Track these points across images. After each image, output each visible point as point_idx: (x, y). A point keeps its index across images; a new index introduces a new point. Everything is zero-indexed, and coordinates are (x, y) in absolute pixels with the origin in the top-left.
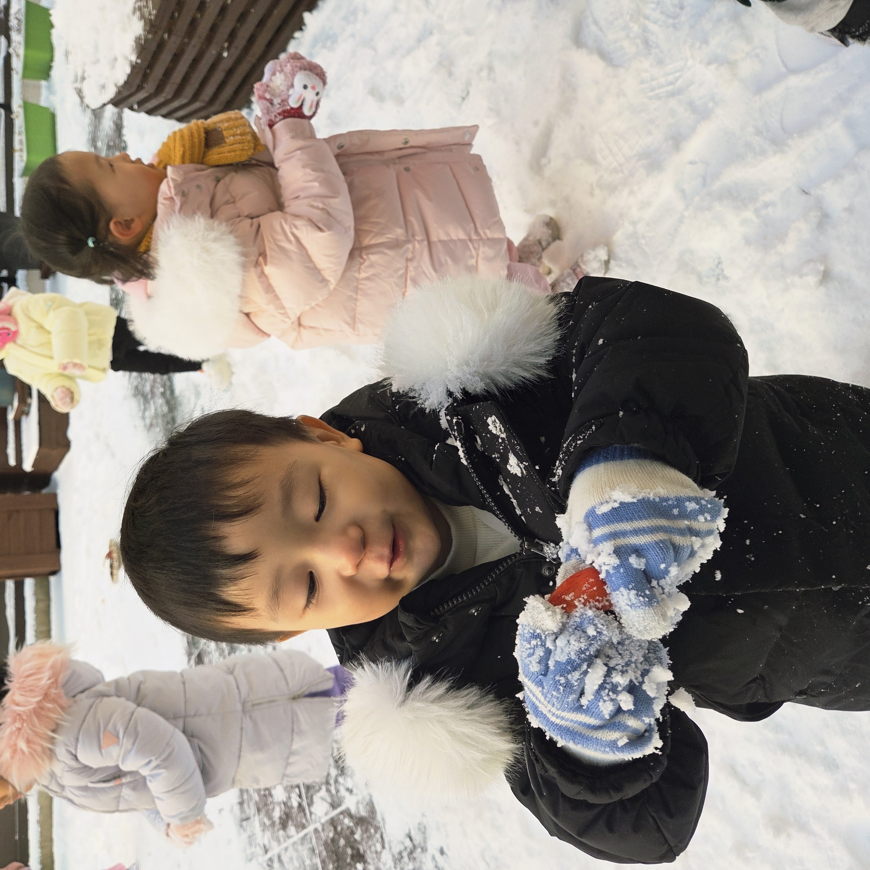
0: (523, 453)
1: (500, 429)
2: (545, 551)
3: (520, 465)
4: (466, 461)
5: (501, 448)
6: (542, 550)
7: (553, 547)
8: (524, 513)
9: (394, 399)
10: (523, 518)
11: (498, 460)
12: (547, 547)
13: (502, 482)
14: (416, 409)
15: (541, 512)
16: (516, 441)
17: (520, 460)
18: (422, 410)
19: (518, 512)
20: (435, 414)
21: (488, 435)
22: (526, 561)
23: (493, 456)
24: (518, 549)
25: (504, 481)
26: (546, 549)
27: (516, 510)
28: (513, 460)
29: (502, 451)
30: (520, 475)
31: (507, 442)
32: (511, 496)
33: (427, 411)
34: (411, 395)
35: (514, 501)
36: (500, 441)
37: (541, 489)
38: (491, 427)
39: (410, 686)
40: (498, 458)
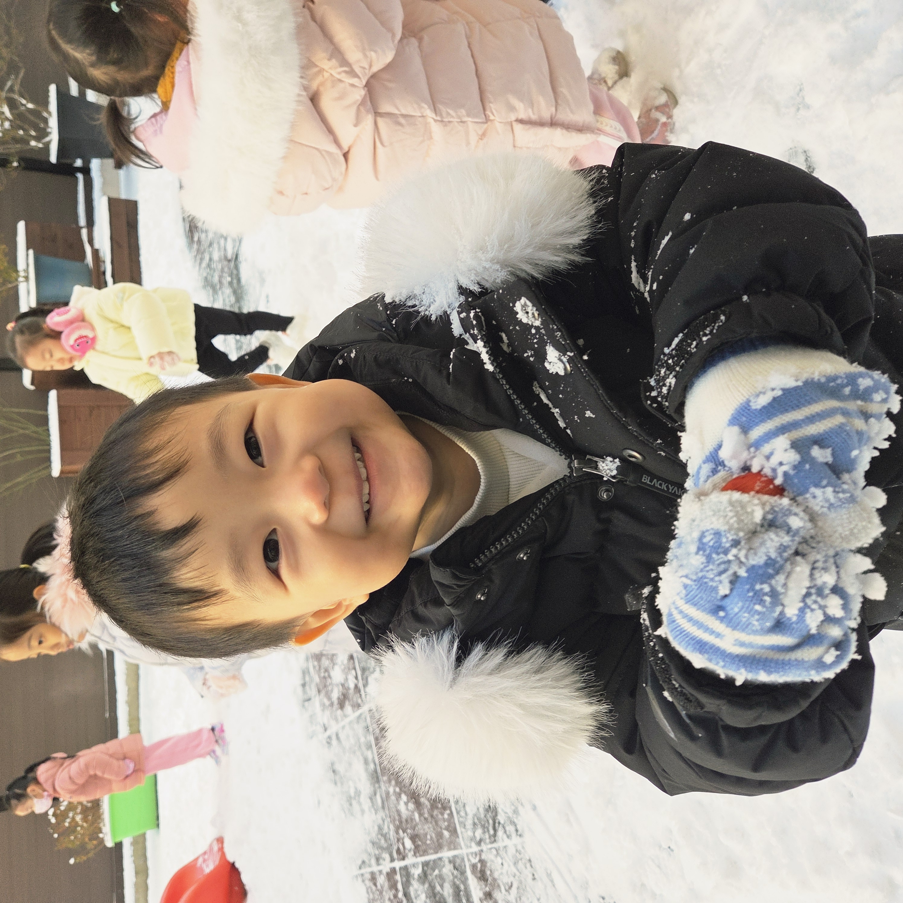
0: (565, 340)
1: (533, 314)
2: (601, 468)
3: (563, 357)
4: (491, 365)
5: (535, 341)
6: (596, 468)
8: (570, 424)
9: (388, 312)
10: (569, 431)
11: (532, 359)
12: (603, 462)
13: (537, 389)
14: (419, 318)
15: (594, 416)
16: (556, 325)
17: (563, 351)
18: (426, 319)
19: (562, 424)
20: (445, 319)
21: (517, 328)
22: (578, 484)
23: (525, 355)
24: (567, 472)
25: (540, 387)
26: (601, 465)
27: (559, 423)
28: (552, 353)
29: (536, 346)
30: (562, 373)
31: (543, 331)
32: (551, 405)
33: (433, 318)
34: (410, 303)
35: (556, 411)
36: (533, 331)
38: (521, 316)
39: (459, 661)
40: (532, 356)
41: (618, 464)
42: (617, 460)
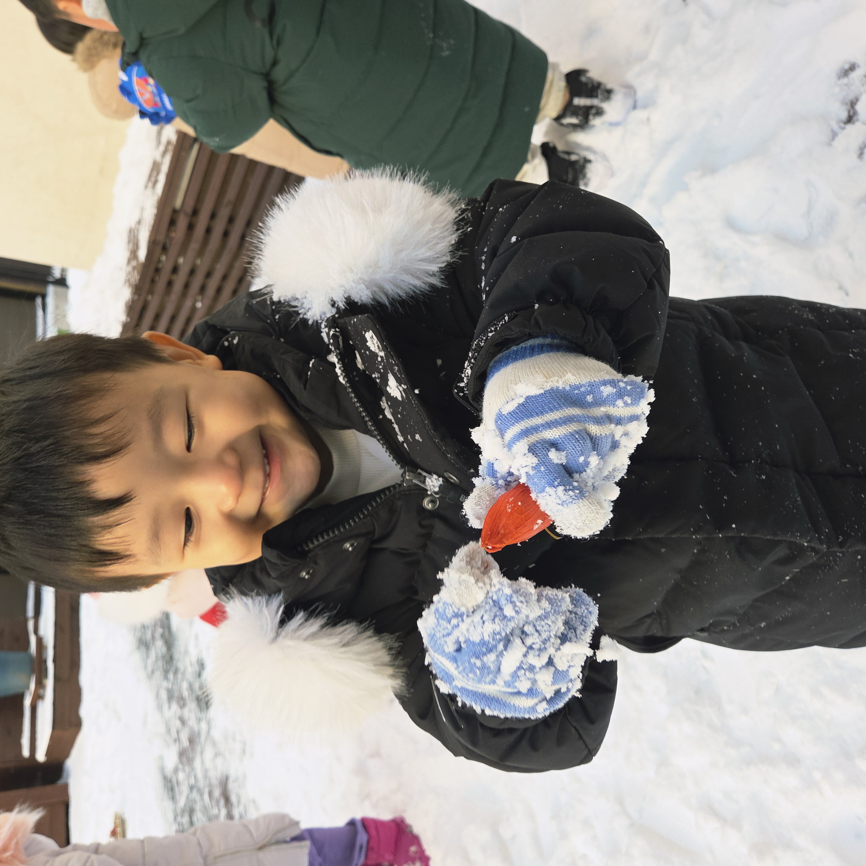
0: (401, 375)
1: (378, 346)
2: (427, 483)
3: (399, 387)
4: (344, 379)
5: (381, 367)
6: (424, 482)
7: (436, 479)
8: (406, 439)
9: (274, 308)
10: (405, 445)
11: (378, 381)
12: (430, 478)
13: (384, 405)
14: (297, 319)
15: (421, 440)
16: (394, 361)
17: (399, 381)
18: (305, 321)
19: (401, 439)
20: (316, 326)
21: (367, 352)
22: (407, 493)
23: (374, 376)
24: (399, 480)
25: (386, 403)
26: (428, 480)
27: (399, 437)
28: (392, 382)
29: (381, 371)
30: (400, 398)
31: (385, 361)
32: (393, 421)
33: (310, 322)
34: (293, 303)
35: (395, 426)
36: (379, 359)
37: (421, 415)
38: (369, 344)
39: (283, 622)
40: (378, 378)
41: (441, 482)
42: (441, 479)
